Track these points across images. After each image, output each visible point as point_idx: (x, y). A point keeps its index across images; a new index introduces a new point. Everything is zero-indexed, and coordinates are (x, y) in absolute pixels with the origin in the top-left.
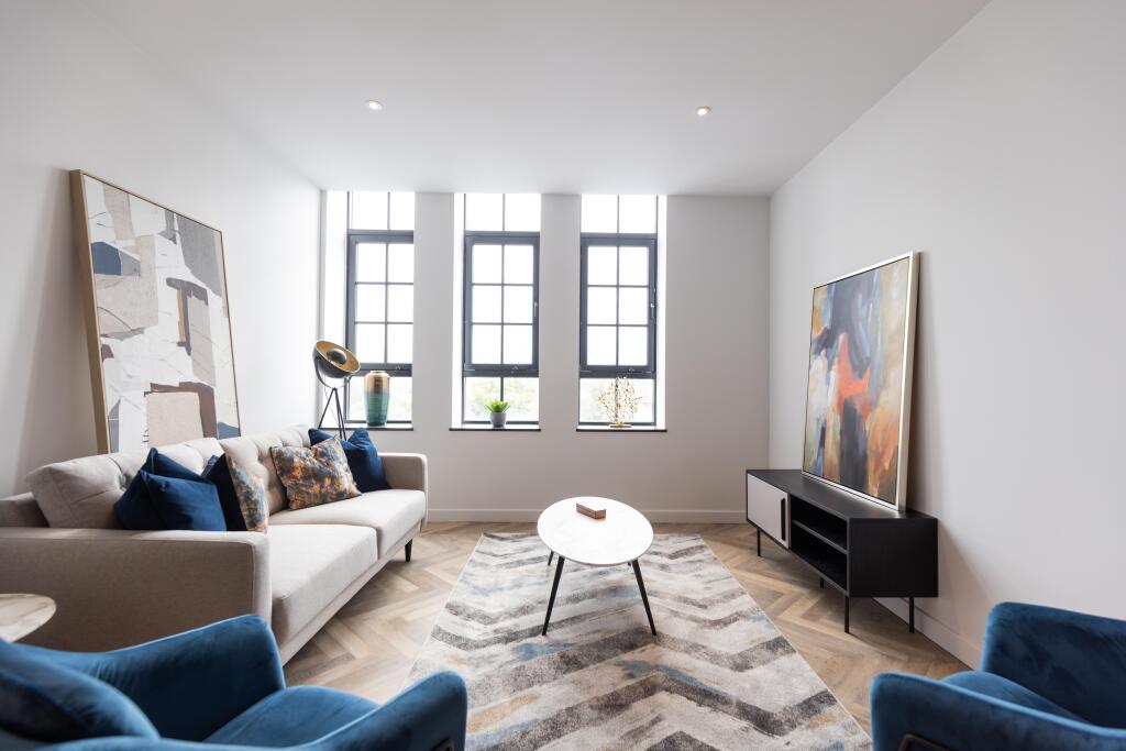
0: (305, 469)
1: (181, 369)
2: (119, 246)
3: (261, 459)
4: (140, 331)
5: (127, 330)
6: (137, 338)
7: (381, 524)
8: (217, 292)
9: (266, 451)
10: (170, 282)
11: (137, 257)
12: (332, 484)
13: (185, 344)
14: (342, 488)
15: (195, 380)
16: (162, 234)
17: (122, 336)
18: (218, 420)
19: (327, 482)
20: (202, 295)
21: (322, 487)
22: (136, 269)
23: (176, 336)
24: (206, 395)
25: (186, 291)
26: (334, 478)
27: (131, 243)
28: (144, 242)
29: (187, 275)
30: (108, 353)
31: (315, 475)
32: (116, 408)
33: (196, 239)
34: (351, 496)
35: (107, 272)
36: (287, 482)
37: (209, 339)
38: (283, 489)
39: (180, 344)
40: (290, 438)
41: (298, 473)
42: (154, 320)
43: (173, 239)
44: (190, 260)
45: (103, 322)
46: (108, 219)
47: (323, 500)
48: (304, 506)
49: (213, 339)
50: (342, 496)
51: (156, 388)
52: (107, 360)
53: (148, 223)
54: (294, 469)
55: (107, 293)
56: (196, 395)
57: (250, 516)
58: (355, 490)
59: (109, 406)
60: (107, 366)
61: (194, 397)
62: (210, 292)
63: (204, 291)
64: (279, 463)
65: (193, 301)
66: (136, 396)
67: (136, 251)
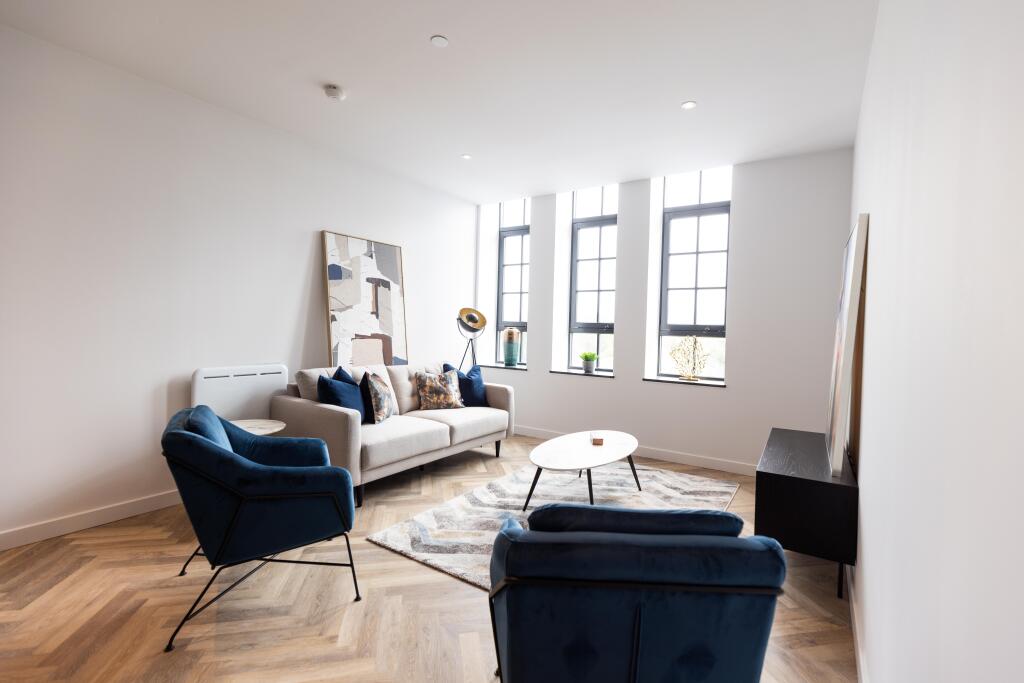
0: (431, 387)
1: (373, 326)
2: (341, 264)
3: (410, 379)
4: (350, 307)
5: (343, 307)
6: (349, 310)
7: (454, 424)
8: (396, 282)
9: (413, 374)
10: (368, 280)
11: (351, 269)
12: (445, 398)
13: (376, 313)
14: (450, 402)
15: (381, 333)
16: (365, 255)
17: (341, 310)
18: (394, 355)
19: (442, 396)
20: (387, 285)
21: (438, 398)
22: (350, 275)
23: (370, 308)
24: (387, 341)
25: (377, 283)
26: (446, 395)
27: (348, 262)
28: (356, 261)
29: (378, 275)
30: (334, 318)
31: (437, 392)
32: (337, 347)
33: (385, 253)
34: (456, 407)
35: (335, 278)
36: (421, 394)
37: (390, 310)
38: (420, 397)
39: (372, 313)
40: (430, 368)
41: (427, 389)
42: (358, 301)
43: (371, 256)
44: (380, 267)
45: (333, 304)
46: (336, 252)
47: (438, 406)
48: (427, 408)
49: (392, 308)
50: (449, 406)
51: (358, 336)
52: (334, 323)
53: (358, 249)
54: (425, 386)
55: (335, 288)
56: (381, 341)
57: (377, 405)
58: (459, 403)
59: (333, 345)
60: (333, 325)
61: (380, 342)
62: (392, 283)
63: (388, 283)
64: (419, 382)
65: (381, 289)
66: (347, 341)
67: (350, 265)
